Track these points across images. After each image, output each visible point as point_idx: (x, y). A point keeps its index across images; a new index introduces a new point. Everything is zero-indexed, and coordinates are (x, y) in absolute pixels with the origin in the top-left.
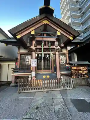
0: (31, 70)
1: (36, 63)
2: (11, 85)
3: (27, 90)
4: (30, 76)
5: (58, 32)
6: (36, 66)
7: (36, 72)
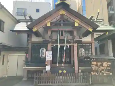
0: (46, 64)
1: (51, 56)
2: (24, 79)
3: (43, 83)
4: (44, 71)
5: (75, 22)
6: (51, 59)
7: (51, 66)
